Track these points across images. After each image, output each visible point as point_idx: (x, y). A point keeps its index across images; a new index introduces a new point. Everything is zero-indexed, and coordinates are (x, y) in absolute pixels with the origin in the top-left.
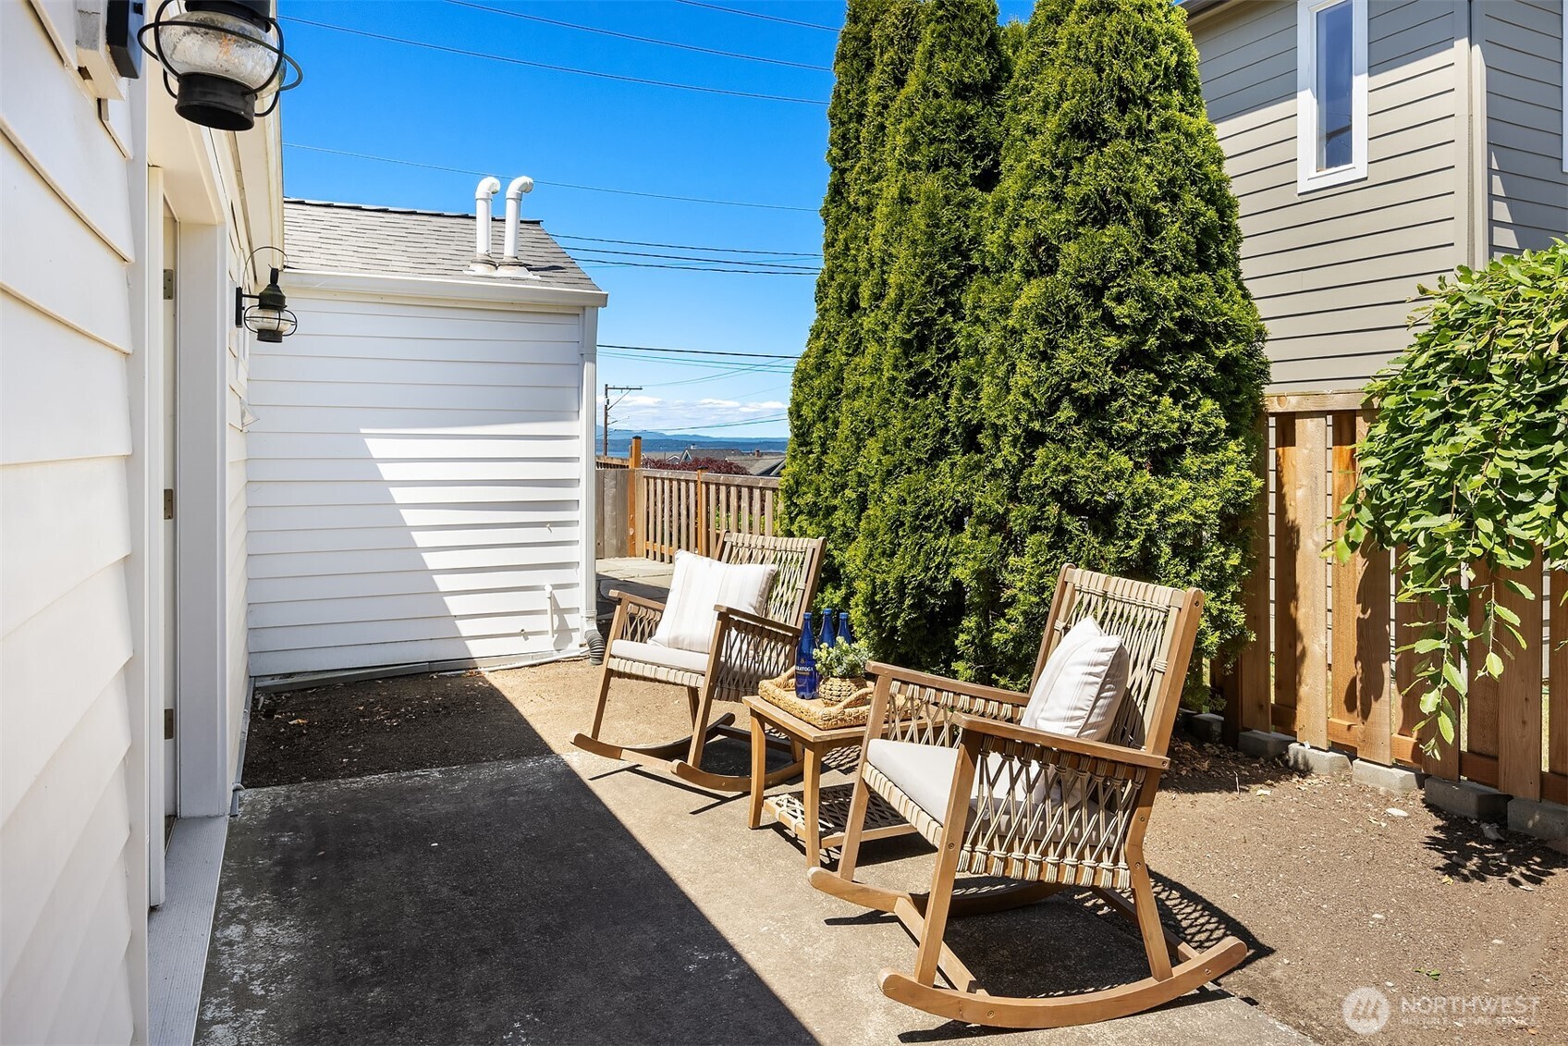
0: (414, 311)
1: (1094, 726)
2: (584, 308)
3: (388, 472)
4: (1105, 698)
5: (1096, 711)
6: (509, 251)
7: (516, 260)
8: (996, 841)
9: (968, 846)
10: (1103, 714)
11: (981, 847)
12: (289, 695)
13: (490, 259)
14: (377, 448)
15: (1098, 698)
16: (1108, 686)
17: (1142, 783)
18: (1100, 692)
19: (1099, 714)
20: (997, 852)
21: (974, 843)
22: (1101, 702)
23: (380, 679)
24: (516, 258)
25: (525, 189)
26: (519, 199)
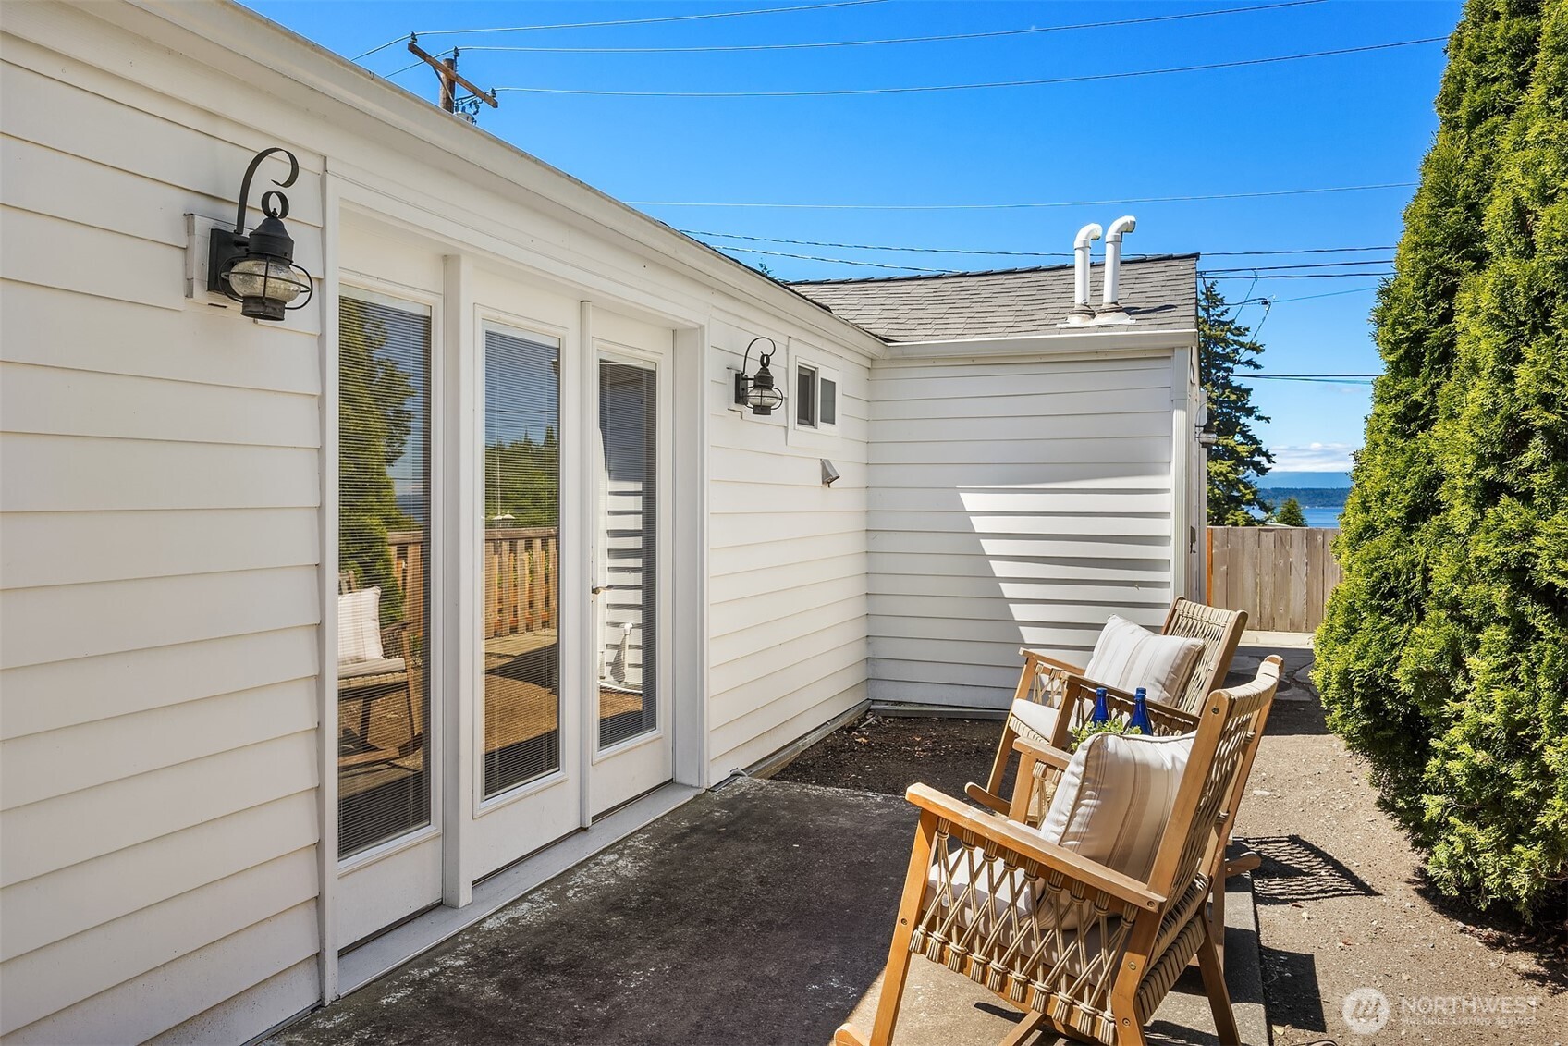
0: (989, 370)
1: (1076, 836)
2: (1173, 349)
3: (980, 525)
4: (1087, 806)
5: (1077, 819)
6: (1107, 298)
7: (1114, 306)
8: (954, 932)
9: (922, 927)
10: (1087, 825)
11: (938, 935)
12: (892, 720)
13: (1086, 308)
14: (971, 501)
15: (1077, 805)
16: (1088, 792)
17: (1134, 922)
18: (1078, 798)
19: (1081, 824)
20: (953, 946)
21: (931, 927)
22: (1081, 810)
23: (968, 719)
24: (1116, 303)
25: (1128, 229)
26: (1118, 241)
